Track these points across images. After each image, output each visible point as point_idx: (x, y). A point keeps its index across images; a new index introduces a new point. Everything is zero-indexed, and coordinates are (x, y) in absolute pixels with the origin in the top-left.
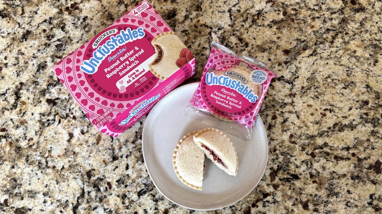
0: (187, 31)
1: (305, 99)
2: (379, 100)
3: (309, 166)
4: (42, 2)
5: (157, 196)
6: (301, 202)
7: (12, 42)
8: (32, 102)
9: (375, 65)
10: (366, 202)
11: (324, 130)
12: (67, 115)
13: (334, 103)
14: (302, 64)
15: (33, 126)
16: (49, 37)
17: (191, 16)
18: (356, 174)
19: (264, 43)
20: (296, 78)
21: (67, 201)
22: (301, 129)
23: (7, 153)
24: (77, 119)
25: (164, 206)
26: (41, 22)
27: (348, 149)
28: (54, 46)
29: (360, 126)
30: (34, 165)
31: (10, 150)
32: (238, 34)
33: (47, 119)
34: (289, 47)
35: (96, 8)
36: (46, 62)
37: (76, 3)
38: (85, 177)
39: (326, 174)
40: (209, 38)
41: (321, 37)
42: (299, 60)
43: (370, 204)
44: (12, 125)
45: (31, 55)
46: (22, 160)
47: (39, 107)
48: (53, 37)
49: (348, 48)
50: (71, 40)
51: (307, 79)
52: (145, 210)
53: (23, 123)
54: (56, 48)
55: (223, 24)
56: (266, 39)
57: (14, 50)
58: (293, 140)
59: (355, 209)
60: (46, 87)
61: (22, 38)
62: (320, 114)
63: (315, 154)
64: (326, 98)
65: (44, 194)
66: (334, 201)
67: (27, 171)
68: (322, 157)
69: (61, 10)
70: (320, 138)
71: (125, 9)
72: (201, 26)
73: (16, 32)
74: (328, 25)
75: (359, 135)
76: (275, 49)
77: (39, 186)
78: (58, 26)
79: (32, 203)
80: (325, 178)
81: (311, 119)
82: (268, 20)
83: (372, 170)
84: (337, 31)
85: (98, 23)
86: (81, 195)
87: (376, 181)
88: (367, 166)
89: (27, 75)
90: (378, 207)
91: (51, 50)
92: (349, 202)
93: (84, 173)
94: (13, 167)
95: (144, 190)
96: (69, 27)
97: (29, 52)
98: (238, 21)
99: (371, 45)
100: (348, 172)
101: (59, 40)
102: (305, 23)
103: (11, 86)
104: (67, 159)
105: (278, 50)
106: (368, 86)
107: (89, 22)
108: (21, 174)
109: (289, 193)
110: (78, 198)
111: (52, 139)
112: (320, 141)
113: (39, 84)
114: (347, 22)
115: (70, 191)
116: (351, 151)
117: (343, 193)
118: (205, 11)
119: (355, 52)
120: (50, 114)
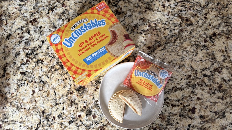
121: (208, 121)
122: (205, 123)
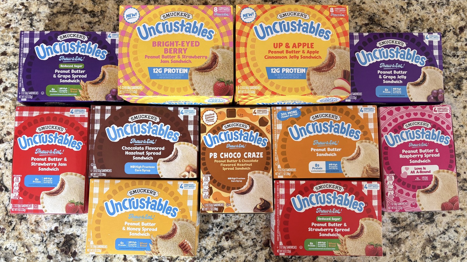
121: (404, 227)
122: (400, 230)
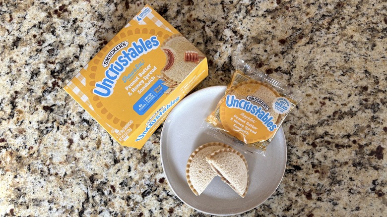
0: (180, 26)
1: (303, 88)
2: (379, 85)
3: (311, 156)
4: (29, 7)
5: (161, 196)
6: (304, 192)
7: (3, 50)
8: (28, 110)
9: (372, 49)
10: (369, 188)
11: (324, 119)
12: (65, 122)
13: (333, 91)
14: (299, 53)
15: (32, 134)
16: (40, 43)
17: (183, 11)
18: (357, 161)
19: (259, 34)
20: (293, 68)
21: (72, 206)
22: (301, 120)
23: (8, 164)
24: (76, 125)
25: (169, 205)
26: (30, 27)
27: (348, 136)
28: (46, 52)
29: (360, 112)
30: (36, 174)
31: (12, 160)
32: (232, 26)
33: (46, 126)
34: (284, 36)
35: (85, 9)
36: (39, 69)
37: (64, 6)
38: (88, 182)
39: (328, 163)
40: (202, 32)
41: (317, 24)
42: (295, 49)
43: (373, 190)
44: (11, 135)
45: (24, 62)
46: (24, 169)
47: (36, 115)
48: (44, 42)
49: (345, 34)
50: (63, 44)
51: (305, 68)
52: (150, 210)
53: (21, 132)
54: (48, 54)
55: (216, 17)
56: (261, 29)
57: (6, 59)
58: (293, 131)
59: (358, 196)
60: (41, 94)
61: (12, 45)
62: (319, 103)
63: (316, 143)
64: (324, 86)
65: (48, 202)
66: (336, 189)
67: (30, 180)
68: (323, 146)
69: (49, 13)
70: (321, 127)
71: (115, 8)
72: (194, 20)
73: (6, 40)
74: (323, 11)
75: (359, 122)
76: (270, 40)
77: (44, 194)
78: (48, 30)
79: (38, 211)
80: (327, 167)
81: (311, 108)
82: (262, 9)
83: (374, 156)
84: (333, 16)
85: (89, 25)
86: (86, 200)
87: (378, 167)
88: (368, 152)
89: (21, 83)
90: (381, 193)
91: (44, 55)
92: (352, 189)
93: (87, 178)
94: (16, 177)
95: (148, 191)
96: (59, 30)
97: (21, 60)
98: (232, 12)
99: (368, 28)
100: (350, 160)
101: (50, 45)
102: (300, 10)
103: (6, 96)
104: (69, 165)
105: (273, 41)
106: (366, 71)
107: (79, 24)
108: (24, 183)
109: (292, 184)
110: (83, 203)
111: (52, 147)
112: (320, 131)
113: (34, 91)
114: (343, 6)
115: (75, 197)
116: (352, 139)
117: (346, 181)
118: (197, 4)
119: (352, 37)
120: (47, 121)
